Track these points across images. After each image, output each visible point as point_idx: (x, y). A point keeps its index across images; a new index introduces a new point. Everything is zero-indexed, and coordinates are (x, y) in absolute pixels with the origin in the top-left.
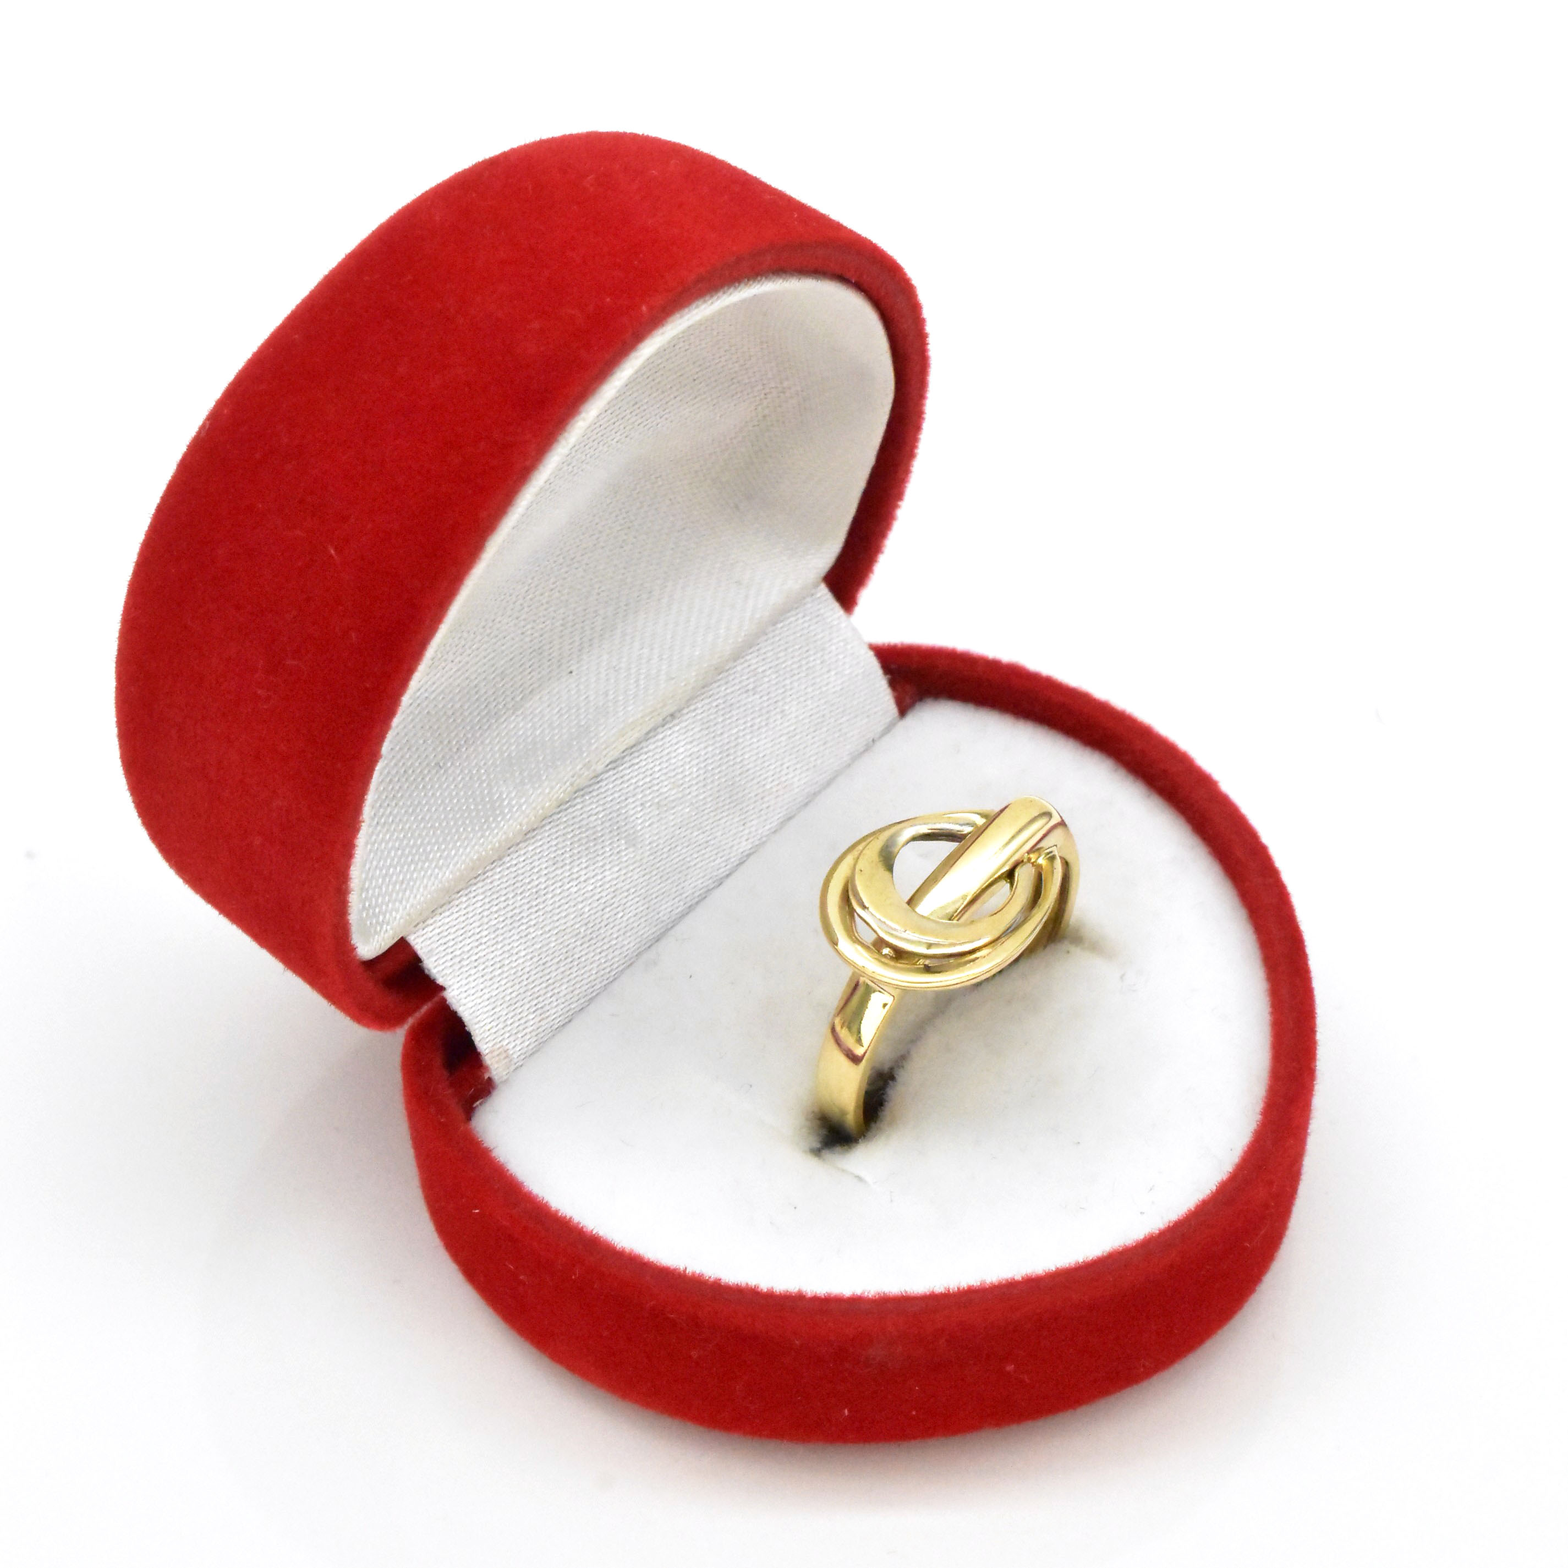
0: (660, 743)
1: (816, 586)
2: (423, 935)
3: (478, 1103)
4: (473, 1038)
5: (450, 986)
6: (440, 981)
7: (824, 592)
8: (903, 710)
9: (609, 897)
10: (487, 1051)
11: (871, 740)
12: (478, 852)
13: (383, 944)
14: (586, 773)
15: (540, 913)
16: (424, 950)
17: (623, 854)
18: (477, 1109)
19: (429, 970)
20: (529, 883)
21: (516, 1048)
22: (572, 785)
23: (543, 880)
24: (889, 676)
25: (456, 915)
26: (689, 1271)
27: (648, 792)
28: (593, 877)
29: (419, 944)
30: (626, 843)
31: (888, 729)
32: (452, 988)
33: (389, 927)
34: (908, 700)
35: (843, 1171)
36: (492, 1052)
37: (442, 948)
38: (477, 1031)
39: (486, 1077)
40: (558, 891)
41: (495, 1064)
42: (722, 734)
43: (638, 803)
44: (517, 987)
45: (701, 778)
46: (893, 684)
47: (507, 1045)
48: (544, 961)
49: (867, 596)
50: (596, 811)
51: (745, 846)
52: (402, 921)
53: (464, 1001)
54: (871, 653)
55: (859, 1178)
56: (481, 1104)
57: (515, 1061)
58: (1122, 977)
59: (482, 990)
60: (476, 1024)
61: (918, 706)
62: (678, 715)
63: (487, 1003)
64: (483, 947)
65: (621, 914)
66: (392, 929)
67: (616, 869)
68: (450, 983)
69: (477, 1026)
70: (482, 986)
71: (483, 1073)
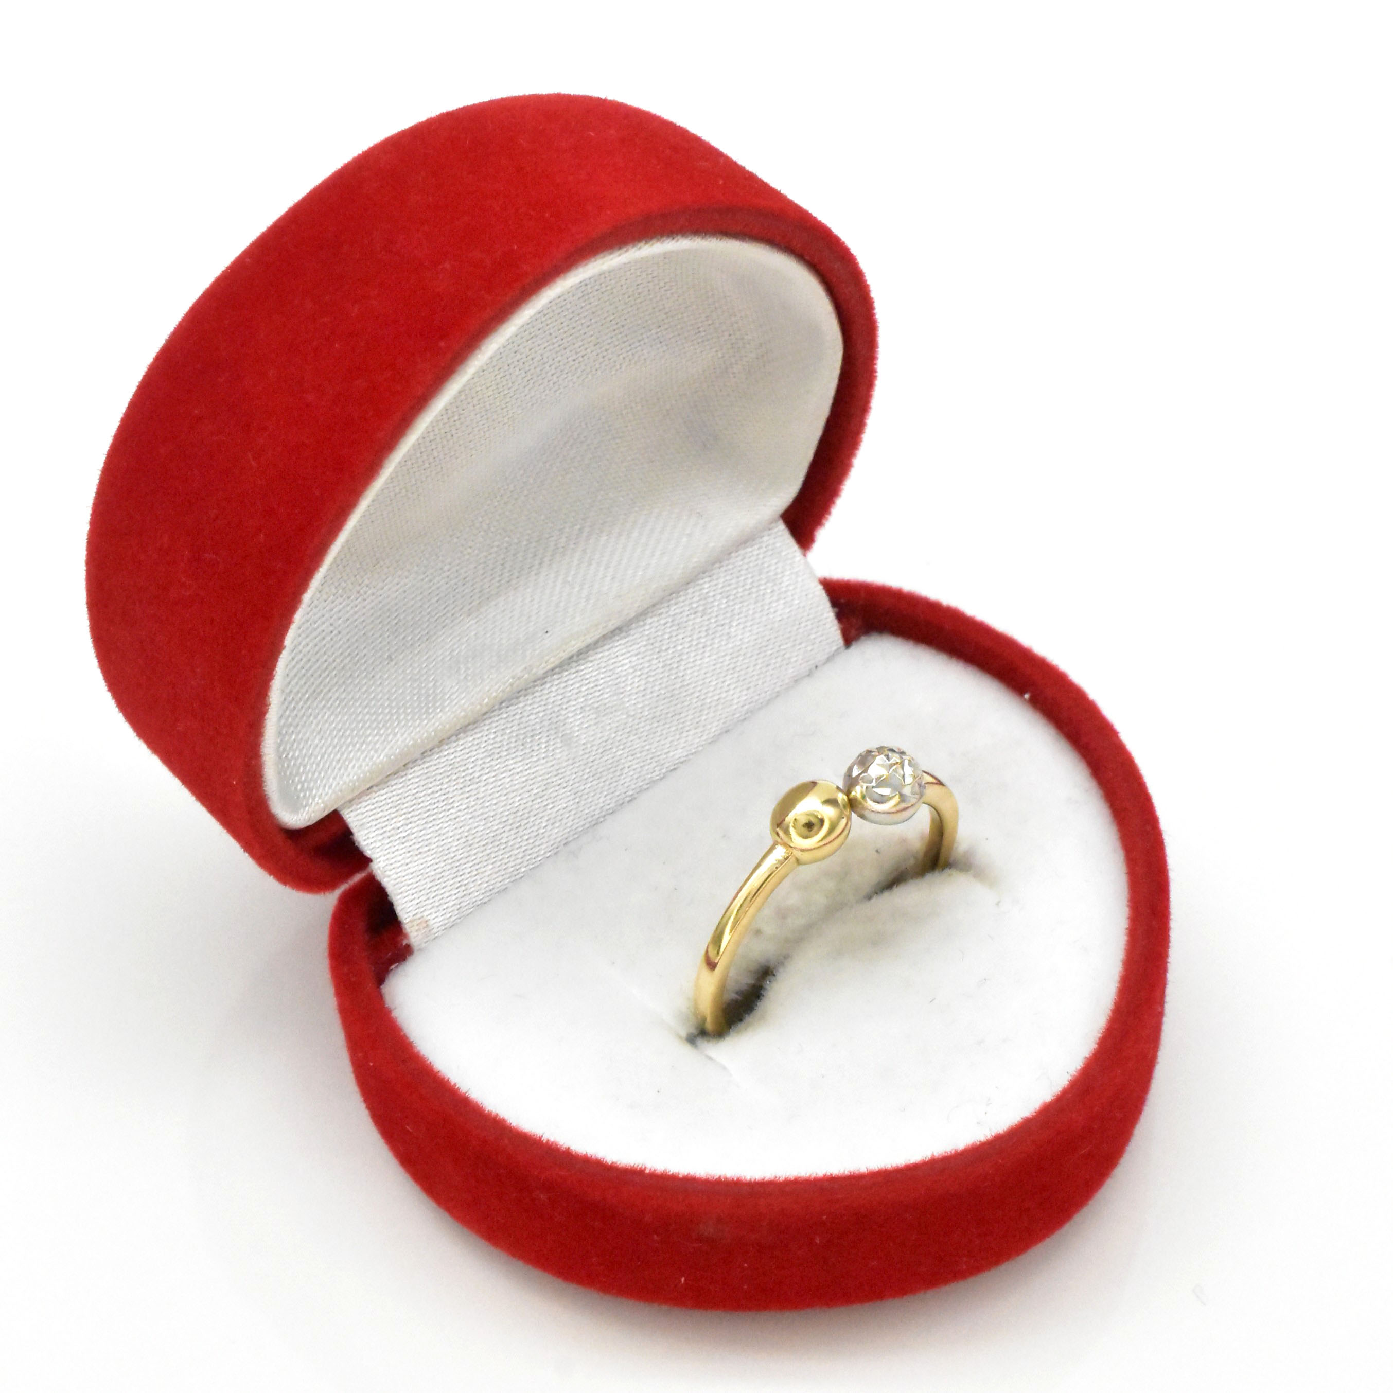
0: (607, 653)
1: (773, 521)
2: (357, 810)
3: (393, 967)
4: (395, 907)
5: (377, 858)
6: (368, 853)
7: (781, 528)
8: (849, 640)
9: (539, 790)
10: (408, 920)
11: (814, 666)
12: (413, 739)
13: (313, 815)
14: (526, 676)
15: (472, 799)
16: (356, 824)
17: (558, 751)
18: (393, 971)
19: (359, 843)
20: (464, 771)
21: (436, 920)
22: (511, 685)
23: (478, 768)
24: (836, 610)
25: (390, 795)
26: (544, 1139)
27: (590, 696)
28: (526, 770)
29: (352, 818)
30: (562, 742)
31: (830, 658)
32: (378, 860)
33: (320, 801)
34: (853, 632)
35: (710, 1058)
36: (411, 921)
37: (374, 823)
38: (400, 901)
39: (404, 943)
40: (492, 780)
41: (413, 933)
42: (666, 650)
43: (579, 706)
44: (442, 864)
45: (642, 688)
46: (840, 617)
47: (427, 916)
48: (471, 842)
49: (824, 535)
50: (537, 710)
51: (679, 753)
52: (333, 796)
53: (388, 873)
54: (820, 587)
55: (724, 1068)
56: (396, 967)
57: (435, 931)
58: (998, 904)
59: (407, 864)
60: (399, 894)
61: (863, 638)
62: (625, 629)
63: (410, 876)
64: (413, 825)
65: (551, 806)
66: (323, 803)
67: (550, 764)
68: (378, 855)
69: (398, 897)
70: (408, 861)
71: (402, 940)
